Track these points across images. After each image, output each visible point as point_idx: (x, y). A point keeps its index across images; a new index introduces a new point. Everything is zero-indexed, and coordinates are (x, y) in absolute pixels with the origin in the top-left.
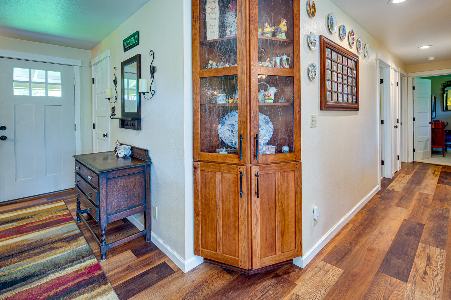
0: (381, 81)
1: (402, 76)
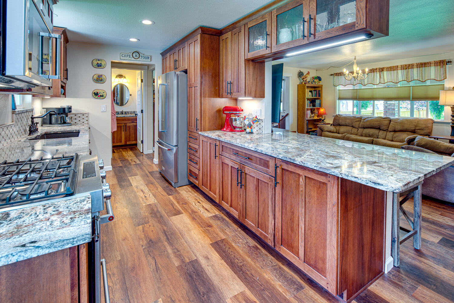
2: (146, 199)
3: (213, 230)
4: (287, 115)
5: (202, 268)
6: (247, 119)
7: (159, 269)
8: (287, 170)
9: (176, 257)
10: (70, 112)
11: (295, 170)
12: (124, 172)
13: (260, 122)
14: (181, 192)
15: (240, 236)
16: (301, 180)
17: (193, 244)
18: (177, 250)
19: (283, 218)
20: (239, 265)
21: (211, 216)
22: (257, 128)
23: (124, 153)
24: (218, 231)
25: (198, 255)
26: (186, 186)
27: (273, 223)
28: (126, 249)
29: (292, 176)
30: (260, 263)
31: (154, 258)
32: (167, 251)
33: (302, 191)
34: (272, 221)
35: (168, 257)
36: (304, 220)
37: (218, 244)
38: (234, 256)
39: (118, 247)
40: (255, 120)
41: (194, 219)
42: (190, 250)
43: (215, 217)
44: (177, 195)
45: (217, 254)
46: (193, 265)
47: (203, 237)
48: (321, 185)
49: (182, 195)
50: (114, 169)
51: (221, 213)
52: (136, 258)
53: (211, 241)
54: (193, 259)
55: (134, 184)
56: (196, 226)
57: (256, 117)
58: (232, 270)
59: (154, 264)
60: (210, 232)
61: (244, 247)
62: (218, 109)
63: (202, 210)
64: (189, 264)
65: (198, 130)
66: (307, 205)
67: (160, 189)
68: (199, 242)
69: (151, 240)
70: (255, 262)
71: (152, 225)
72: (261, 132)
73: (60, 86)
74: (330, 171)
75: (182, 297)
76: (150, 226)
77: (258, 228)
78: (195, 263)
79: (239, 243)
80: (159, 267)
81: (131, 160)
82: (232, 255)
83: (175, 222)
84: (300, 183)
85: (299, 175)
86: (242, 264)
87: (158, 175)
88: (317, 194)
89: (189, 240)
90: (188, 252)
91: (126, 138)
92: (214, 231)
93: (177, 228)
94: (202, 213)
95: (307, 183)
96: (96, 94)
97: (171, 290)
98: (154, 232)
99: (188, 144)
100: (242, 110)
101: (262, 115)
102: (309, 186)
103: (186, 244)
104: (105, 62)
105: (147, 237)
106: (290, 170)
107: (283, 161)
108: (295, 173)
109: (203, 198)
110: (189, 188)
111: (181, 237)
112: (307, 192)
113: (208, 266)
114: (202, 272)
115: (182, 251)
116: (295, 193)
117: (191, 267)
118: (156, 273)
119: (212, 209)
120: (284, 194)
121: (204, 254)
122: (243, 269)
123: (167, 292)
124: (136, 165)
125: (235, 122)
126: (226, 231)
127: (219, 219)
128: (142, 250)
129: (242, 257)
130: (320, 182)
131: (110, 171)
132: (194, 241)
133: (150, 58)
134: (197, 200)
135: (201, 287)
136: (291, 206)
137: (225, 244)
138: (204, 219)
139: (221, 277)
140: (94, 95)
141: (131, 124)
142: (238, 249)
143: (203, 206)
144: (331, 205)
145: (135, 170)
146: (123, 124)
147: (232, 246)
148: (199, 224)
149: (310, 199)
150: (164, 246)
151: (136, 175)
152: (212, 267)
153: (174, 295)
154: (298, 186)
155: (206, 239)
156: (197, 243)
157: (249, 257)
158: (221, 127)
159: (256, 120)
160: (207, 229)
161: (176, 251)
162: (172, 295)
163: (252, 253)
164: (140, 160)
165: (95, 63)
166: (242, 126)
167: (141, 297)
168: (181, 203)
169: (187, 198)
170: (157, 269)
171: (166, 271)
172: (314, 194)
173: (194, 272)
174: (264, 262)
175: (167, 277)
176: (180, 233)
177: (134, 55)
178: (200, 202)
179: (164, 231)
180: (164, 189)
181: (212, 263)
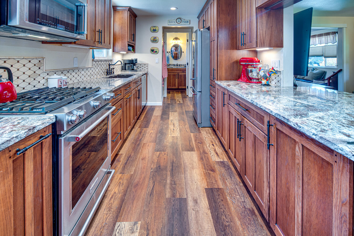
2: (173, 132)
3: (214, 175)
4: (341, 70)
5: (187, 209)
6: (262, 71)
7: (153, 194)
8: (282, 132)
9: (170, 188)
10: (136, 62)
11: (290, 133)
12: (169, 108)
13: (278, 74)
14: (202, 132)
15: (239, 192)
16: (297, 148)
17: (190, 182)
18: (175, 183)
19: (278, 191)
20: (224, 223)
21: (219, 161)
22: (275, 81)
23: (175, 94)
24: (218, 177)
25: (189, 195)
26: (209, 128)
27: (268, 192)
28: (140, 167)
29: (287, 141)
30: (249, 232)
31: (154, 182)
32: (166, 180)
33: (298, 164)
34: (266, 189)
35: (165, 186)
36: (300, 204)
37: (212, 191)
38: (224, 211)
39: (136, 164)
40: (271, 71)
41: (201, 159)
42: (184, 187)
43: (222, 163)
44: (198, 134)
45: (207, 202)
46: (180, 203)
47: (202, 179)
48: (325, 164)
49: (201, 135)
50: (164, 105)
51: (229, 160)
52: (142, 177)
53: (207, 186)
54: (183, 197)
55: (171, 118)
56: (201, 166)
57: (273, 69)
58: (215, 226)
59: (152, 188)
60: (210, 176)
61: (238, 206)
62: (235, 60)
63: (213, 153)
64: (177, 200)
65: (215, 79)
66: (305, 186)
67: (187, 126)
68: (196, 182)
69: (159, 166)
70: (244, 229)
71: (166, 154)
72: (279, 85)
73: (127, 45)
74: (335, 147)
75: (157, 230)
76: (165, 154)
77: (255, 190)
78: (183, 202)
79: (234, 198)
80: (153, 193)
81: (178, 100)
82: (222, 209)
83: (185, 157)
84: (297, 154)
85: (295, 141)
86: (228, 224)
87: (191, 115)
88: (319, 175)
89: (189, 177)
90: (182, 188)
91: (178, 84)
92: (214, 177)
93: (183, 163)
94: (211, 155)
95: (305, 155)
96: (152, 51)
97: (151, 218)
98: (165, 160)
99: (210, 91)
100: (259, 62)
101: (280, 67)
102: (308, 160)
103: (184, 180)
104: (158, 28)
105: (158, 162)
106: (284, 132)
107: (277, 119)
108: (290, 137)
109: (218, 142)
110: (210, 130)
111: (183, 172)
112: (305, 168)
113: (193, 210)
114: (185, 213)
115: (178, 185)
116: (290, 164)
117: (178, 204)
118: (149, 197)
119: (222, 155)
120: (279, 161)
121: (195, 196)
122: (227, 230)
123: (148, 218)
124: (180, 104)
125: (251, 73)
126: (226, 181)
127: (225, 167)
128: (150, 172)
129: (232, 216)
130: (323, 159)
131: (161, 106)
132: (192, 179)
133: (189, 22)
134: (212, 142)
135: (177, 229)
136: (287, 179)
137: (219, 194)
138: (211, 163)
139: (200, 228)
140: (151, 51)
141: (182, 74)
142: (231, 205)
143: (215, 150)
144: (339, 200)
145: (177, 108)
146: (177, 73)
147: (226, 199)
148: (204, 165)
149: (310, 180)
150: (167, 175)
151: (176, 111)
152: (196, 213)
153: (151, 224)
154: (294, 155)
155: (204, 181)
156: (194, 182)
157: (240, 219)
158: (238, 78)
159: (274, 72)
160: (209, 173)
161: (173, 183)
162: (150, 224)
163: (245, 216)
164: (183, 101)
165: (152, 29)
166: (260, 78)
167: (129, 213)
168: (198, 141)
169: (205, 139)
170: (151, 194)
171: (157, 198)
172: (314, 173)
173: (178, 211)
174: (255, 234)
175: (155, 204)
176: (184, 168)
177: (177, 21)
178: (215, 145)
179: (173, 162)
180: (190, 126)
181: (198, 209)
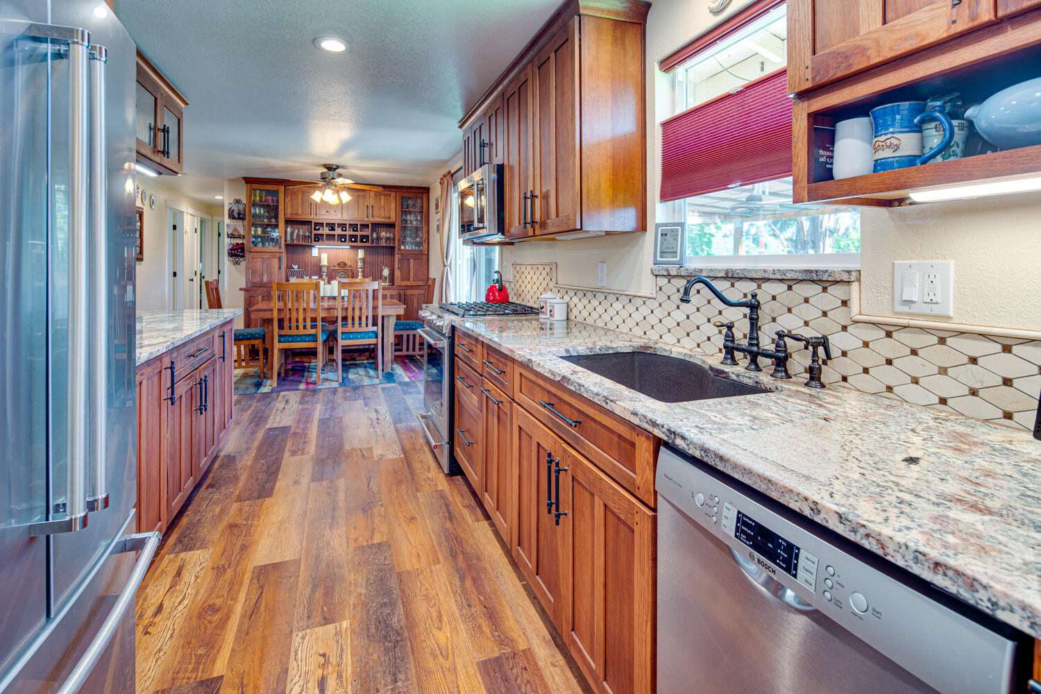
0: (175, 227)
1: (202, 222)
69: (365, 513)
105: (370, 519)
